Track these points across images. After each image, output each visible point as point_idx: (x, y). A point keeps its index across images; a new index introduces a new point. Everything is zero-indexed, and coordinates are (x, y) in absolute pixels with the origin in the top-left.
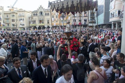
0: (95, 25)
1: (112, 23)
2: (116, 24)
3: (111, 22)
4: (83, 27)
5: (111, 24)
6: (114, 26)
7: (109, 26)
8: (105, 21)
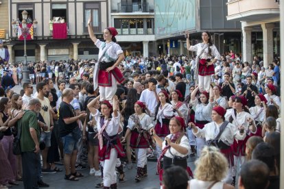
0: (152, 38)
1: (244, 24)
2: (260, 34)
3: (237, 22)
4: (80, 53)
5: (239, 35)
6: (253, 42)
7: (228, 42)
8: (203, 13)
